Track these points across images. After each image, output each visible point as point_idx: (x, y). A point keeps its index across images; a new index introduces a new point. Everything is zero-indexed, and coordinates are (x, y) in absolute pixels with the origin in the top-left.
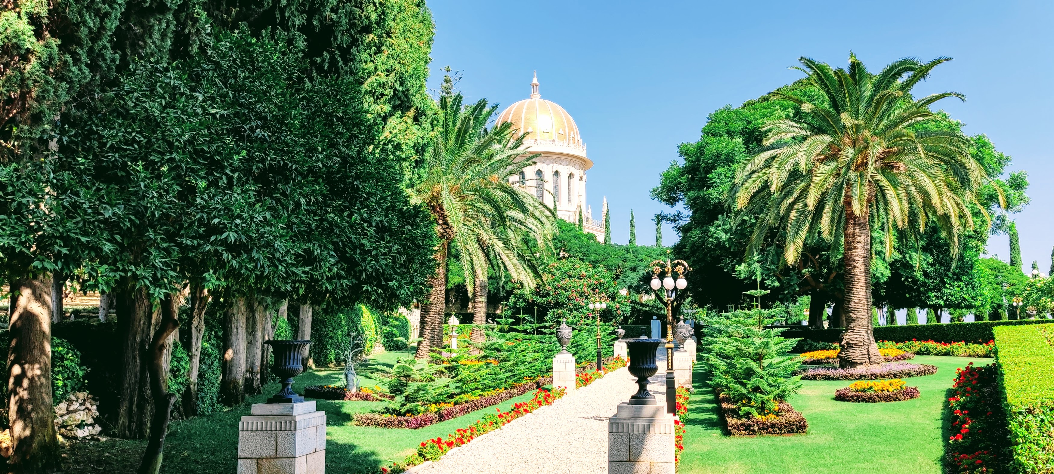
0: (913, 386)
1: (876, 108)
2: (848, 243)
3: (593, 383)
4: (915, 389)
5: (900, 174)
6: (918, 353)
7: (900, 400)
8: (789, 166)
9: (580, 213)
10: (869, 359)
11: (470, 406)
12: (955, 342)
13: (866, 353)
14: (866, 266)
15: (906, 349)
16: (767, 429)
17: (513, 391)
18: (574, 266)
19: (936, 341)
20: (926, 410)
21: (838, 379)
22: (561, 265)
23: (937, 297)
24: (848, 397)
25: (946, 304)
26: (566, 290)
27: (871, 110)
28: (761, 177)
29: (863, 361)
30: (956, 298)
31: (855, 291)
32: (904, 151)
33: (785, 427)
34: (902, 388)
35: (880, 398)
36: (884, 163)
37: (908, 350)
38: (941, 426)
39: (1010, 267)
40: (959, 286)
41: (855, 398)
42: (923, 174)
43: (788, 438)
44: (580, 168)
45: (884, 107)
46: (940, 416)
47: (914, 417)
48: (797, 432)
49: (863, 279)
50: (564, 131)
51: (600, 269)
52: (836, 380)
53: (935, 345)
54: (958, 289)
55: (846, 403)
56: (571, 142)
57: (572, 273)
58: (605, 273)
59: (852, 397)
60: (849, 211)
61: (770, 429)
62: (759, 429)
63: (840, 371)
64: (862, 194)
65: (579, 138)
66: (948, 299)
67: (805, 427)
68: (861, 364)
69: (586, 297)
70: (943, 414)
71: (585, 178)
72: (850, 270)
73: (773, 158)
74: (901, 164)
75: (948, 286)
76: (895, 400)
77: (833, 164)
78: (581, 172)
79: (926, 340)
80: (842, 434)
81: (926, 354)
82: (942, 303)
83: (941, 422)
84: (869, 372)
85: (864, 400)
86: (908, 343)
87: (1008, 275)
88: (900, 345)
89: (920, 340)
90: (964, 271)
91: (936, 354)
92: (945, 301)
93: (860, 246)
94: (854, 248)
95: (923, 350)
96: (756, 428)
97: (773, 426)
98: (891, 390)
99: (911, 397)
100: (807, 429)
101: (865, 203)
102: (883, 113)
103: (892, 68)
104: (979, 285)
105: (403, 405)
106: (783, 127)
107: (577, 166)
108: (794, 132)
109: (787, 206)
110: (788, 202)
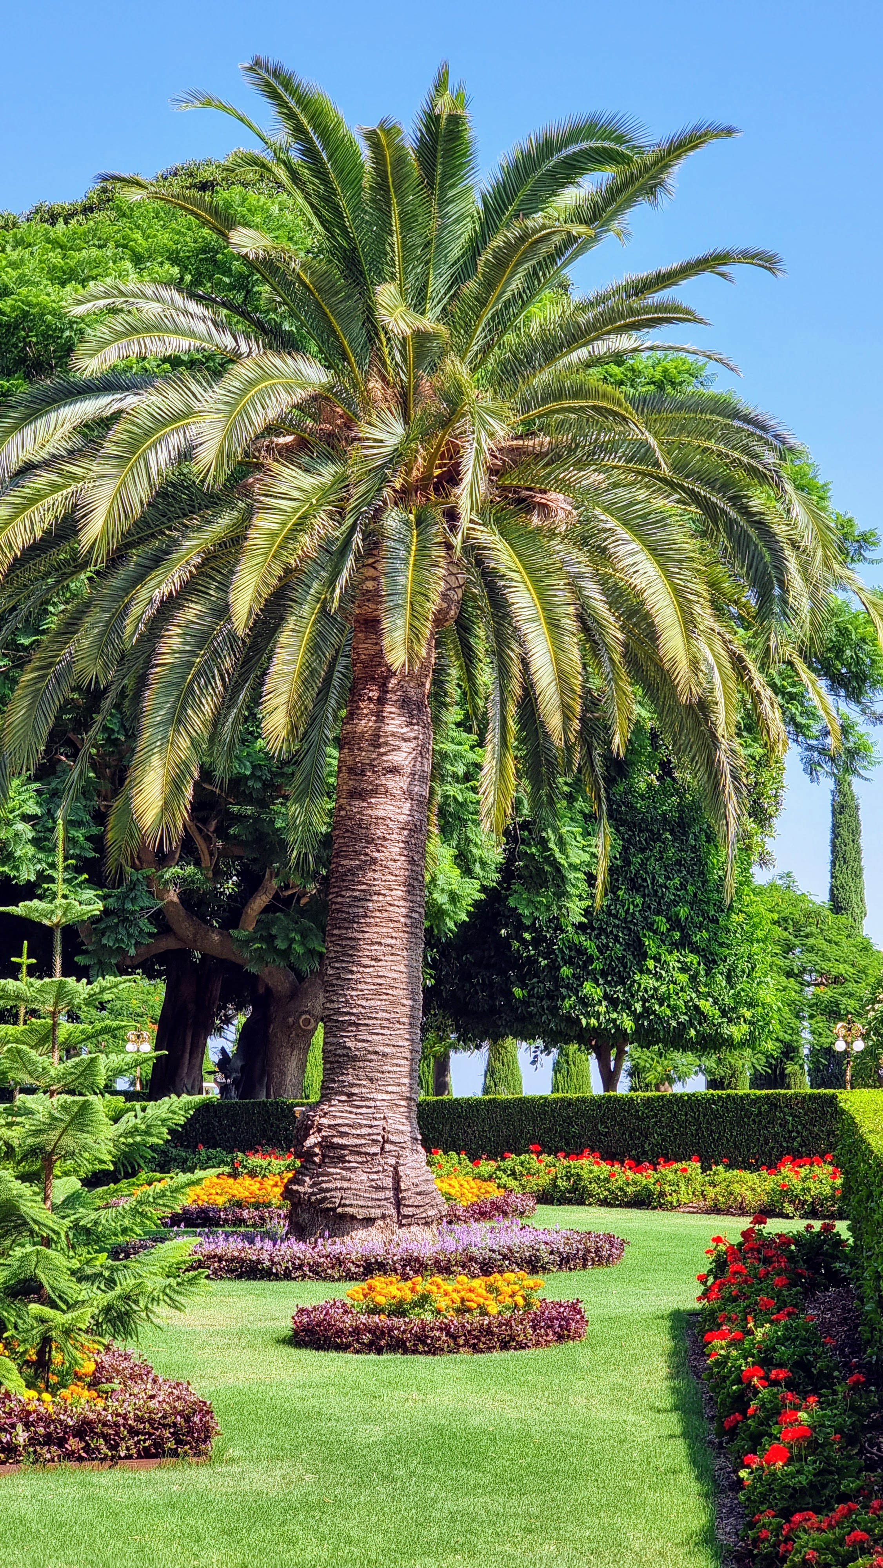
0: (568, 1297)
1: (489, 285)
2: (351, 770)
4: (574, 1307)
5: (553, 534)
6: (546, 1198)
7: (522, 1346)
8: (163, 456)
10: (398, 1204)
12: (668, 1161)
13: (389, 1182)
14: (412, 862)
15: (505, 1180)
16: (61, 1443)
19: (610, 1157)
20: (615, 1377)
21: (287, 1276)
23: (613, 1002)
24: (340, 1332)
25: (639, 1027)
27: (471, 287)
28: (55, 488)
29: (377, 1212)
30: (673, 1009)
31: (368, 950)
32: (571, 451)
33: (133, 1432)
34: (528, 1304)
35: (454, 1337)
36: (504, 489)
37: (512, 1183)
38: (678, 1430)
39: (831, 918)
40: (684, 969)
41: (366, 1338)
42: (635, 546)
43: (143, 1475)
45: (516, 284)
46: (667, 1401)
47: (581, 1401)
48: (175, 1454)
49: (399, 910)
52: (277, 1277)
53: (604, 1169)
54: (683, 978)
55: (333, 1355)
59: (356, 1331)
60: (365, 649)
61: (73, 1444)
62: (33, 1441)
63: (297, 1248)
64: (420, 592)
66: (647, 1011)
67: (206, 1434)
68: (369, 1221)
70: (675, 1390)
72: (352, 871)
73: (106, 423)
74: (557, 499)
75: (651, 964)
76: (505, 1346)
77: (328, 472)
79: (575, 1152)
80: (344, 1459)
81: (570, 1202)
82: (628, 1024)
83: (674, 1417)
84: (398, 1253)
85: (399, 1346)
86: (512, 1161)
87: (825, 946)
88: (486, 1167)
89: (553, 1151)
90: (704, 914)
91: (605, 1203)
92: (637, 1017)
93: (396, 784)
94: (374, 792)
95: (562, 1184)
96: (21, 1436)
97: (84, 1429)
98: (493, 1309)
99: (560, 1338)
100: (215, 1441)
101: (427, 629)
102: (507, 305)
103: (547, 147)
104: (747, 967)
106: (151, 309)
108: (192, 334)
109: (151, 612)
110: (157, 594)
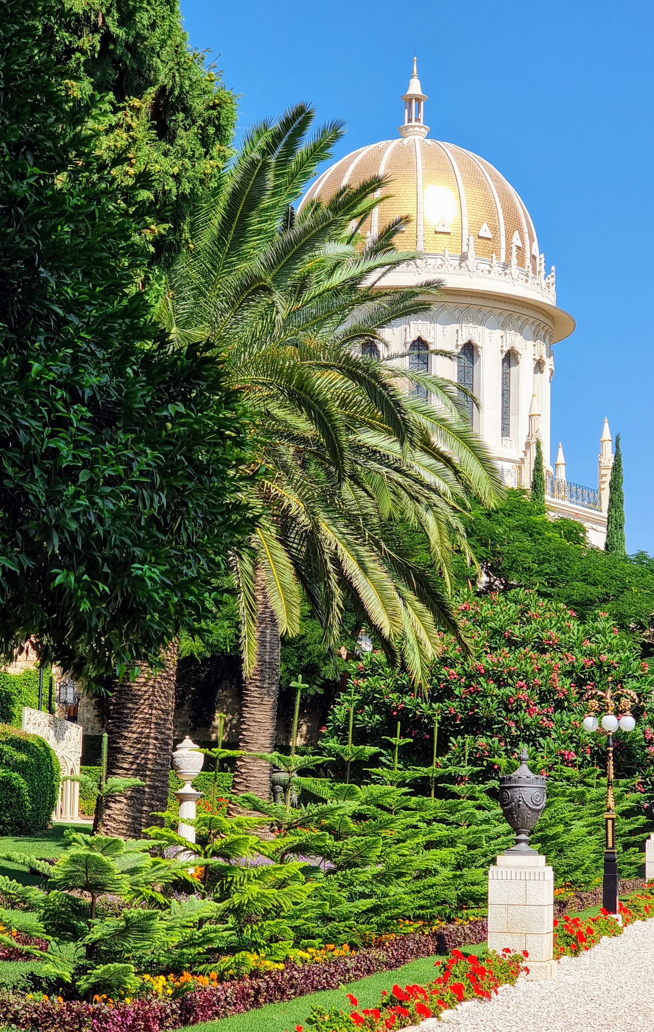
3: (596, 948)
9: (538, 462)
11: (263, 985)
17: (374, 953)
18: (523, 612)
22: (486, 610)
26: (501, 683)
44: (535, 337)
50: (495, 229)
51: (600, 625)
56: (514, 261)
57: (517, 631)
58: (614, 638)
65: (536, 250)
69: (559, 706)
71: (549, 363)
78: (541, 348)
105: (81, 970)
107: (528, 329)
